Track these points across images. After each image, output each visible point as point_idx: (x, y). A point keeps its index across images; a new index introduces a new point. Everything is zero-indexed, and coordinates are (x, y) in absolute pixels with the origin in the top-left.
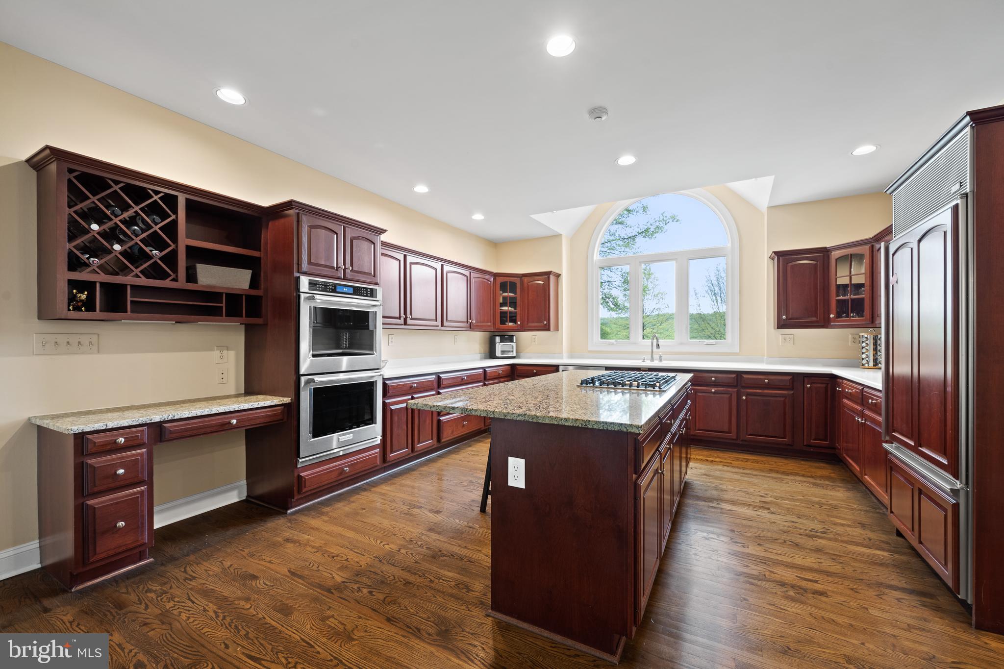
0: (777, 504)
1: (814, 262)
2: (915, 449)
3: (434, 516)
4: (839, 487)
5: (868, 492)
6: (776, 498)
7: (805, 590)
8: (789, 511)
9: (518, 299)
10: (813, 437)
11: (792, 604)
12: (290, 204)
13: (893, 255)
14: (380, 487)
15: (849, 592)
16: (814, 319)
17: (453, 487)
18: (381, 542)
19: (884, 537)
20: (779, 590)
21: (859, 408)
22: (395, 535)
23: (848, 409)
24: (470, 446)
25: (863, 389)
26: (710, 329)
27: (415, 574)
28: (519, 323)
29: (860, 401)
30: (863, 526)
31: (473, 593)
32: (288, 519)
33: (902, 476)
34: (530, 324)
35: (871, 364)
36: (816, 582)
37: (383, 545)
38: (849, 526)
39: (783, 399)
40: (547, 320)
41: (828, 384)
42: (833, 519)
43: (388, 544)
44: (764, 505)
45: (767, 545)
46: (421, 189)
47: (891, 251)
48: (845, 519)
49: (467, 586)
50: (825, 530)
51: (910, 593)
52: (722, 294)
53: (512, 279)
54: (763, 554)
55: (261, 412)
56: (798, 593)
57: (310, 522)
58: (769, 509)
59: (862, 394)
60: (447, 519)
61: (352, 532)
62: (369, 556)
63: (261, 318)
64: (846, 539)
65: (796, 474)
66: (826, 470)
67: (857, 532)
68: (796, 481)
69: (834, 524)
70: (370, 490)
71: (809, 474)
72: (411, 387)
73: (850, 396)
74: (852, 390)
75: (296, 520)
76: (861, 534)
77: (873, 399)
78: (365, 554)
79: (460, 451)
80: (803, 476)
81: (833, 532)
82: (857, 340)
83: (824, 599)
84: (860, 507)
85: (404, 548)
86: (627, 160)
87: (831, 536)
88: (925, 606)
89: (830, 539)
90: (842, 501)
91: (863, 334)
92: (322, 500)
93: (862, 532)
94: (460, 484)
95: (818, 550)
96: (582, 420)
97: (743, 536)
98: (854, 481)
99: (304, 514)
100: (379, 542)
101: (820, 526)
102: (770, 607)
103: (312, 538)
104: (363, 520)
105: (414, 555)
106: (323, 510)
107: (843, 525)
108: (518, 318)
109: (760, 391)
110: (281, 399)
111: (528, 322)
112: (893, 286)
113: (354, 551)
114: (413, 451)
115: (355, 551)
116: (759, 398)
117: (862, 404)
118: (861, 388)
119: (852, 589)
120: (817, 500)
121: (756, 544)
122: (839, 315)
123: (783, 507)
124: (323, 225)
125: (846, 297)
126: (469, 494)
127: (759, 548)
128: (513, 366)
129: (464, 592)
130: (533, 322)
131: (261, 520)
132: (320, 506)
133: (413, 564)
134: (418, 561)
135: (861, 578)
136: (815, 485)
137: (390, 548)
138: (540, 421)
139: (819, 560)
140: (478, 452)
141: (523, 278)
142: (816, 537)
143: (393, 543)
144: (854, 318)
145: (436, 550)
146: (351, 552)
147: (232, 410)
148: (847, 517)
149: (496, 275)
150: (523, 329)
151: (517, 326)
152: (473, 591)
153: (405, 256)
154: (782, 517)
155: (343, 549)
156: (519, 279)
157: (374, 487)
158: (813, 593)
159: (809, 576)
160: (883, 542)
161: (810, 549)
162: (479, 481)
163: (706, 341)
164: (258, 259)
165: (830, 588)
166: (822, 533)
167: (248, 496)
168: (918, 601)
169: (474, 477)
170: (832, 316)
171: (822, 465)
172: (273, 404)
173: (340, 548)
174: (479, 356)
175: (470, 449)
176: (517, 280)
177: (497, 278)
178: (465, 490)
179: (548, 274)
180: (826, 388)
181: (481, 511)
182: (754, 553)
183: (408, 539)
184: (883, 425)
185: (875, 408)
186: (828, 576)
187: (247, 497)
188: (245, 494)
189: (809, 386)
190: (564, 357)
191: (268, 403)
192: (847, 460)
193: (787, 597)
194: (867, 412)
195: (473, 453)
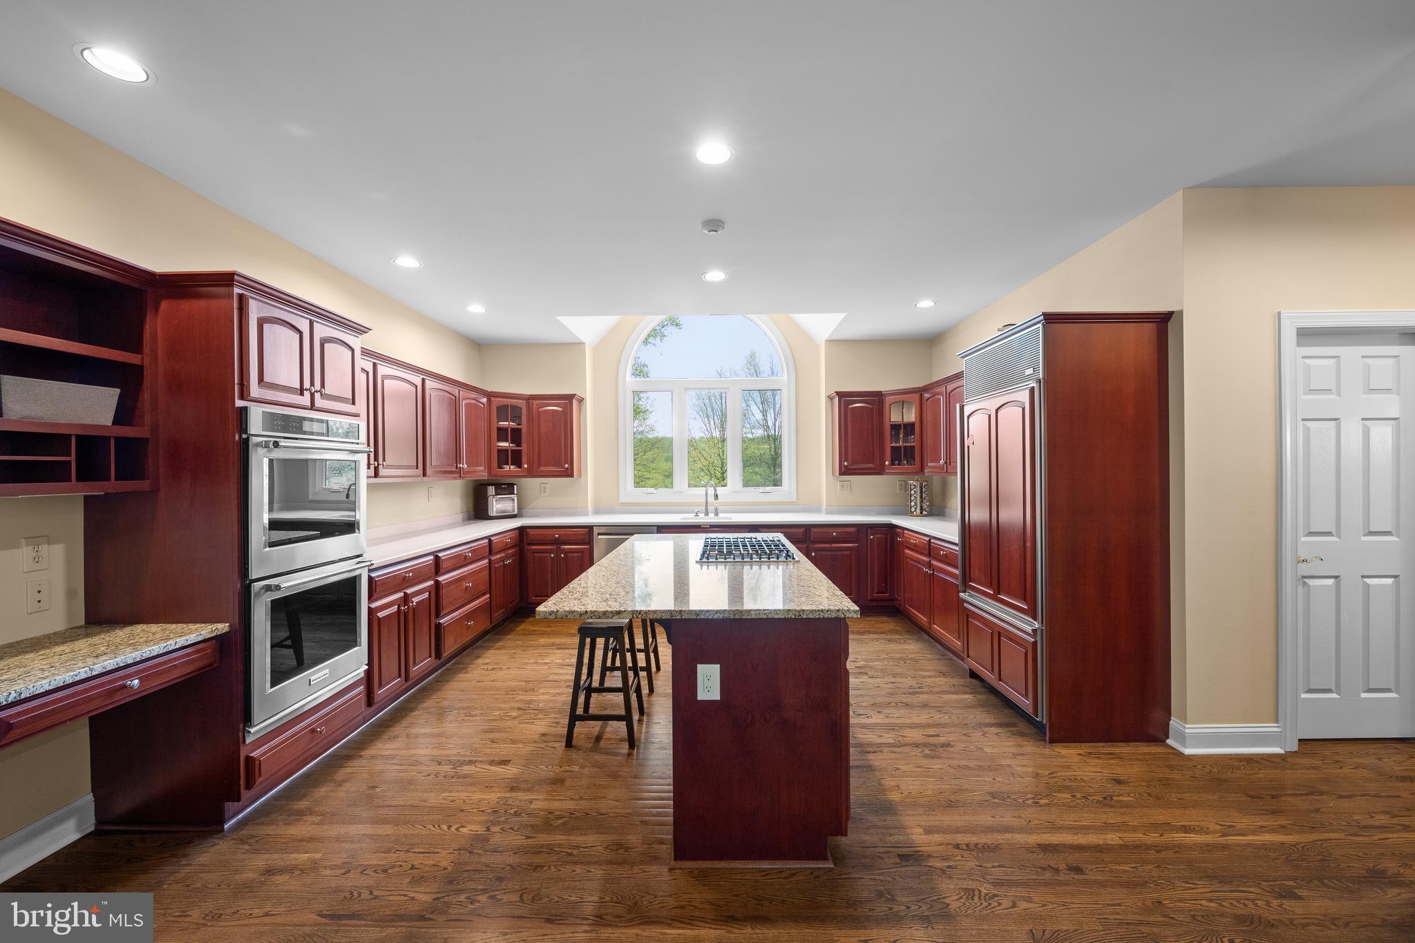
0: (871, 667)
1: (871, 406)
2: (994, 597)
3: (503, 770)
4: (909, 639)
5: (935, 639)
6: (866, 660)
7: (935, 745)
8: (884, 672)
9: (524, 431)
10: (876, 591)
11: (933, 761)
12: (227, 279)
13: (969, 417)
14: (374, 747)
15: (964, 738)
16: (871, 465)
17: (498, 722)
18: (449, 827)
19: (962, 681)
20: (917, 751)
21: (926, 559)
22: (462, 810)
23: (912, 560)
24: (478, 657)
25: (930, 540)
26: (702, 460)
27: (540, 852)
28: (526, 466)
29: (927, 552)
30: (944, 674)
31: (634, 850)
32: (233, 839)
33: (979, 621)
34: (543, 468)
35: (918, 511)
36: (938, 735)
37: (457, 829)
38: (934, 676)
39: (848, 553)
40: (569, 463)
41: (887, 534)
42: (920, 673)
43: (463, 827)
44: (861, 670)
45: (886, 711)
46: (407, 262)
47: (966, 414)
48: (928, 671)
49: (620, 845)
50: (921, 685)
51: (1001, 727)
52: (715, 417)
53: (514, 402)
54: (886, 721)
55: (179, 658)
56: (932, 750)
57: (288, 833)
58: (867, 674)
59: (930, 547)
60: (527, 768)
61: (389, 826)
62: (448, 851)
63: (143, 479)
64: (938, 689)
65: (869, 632)
66: (889, 624)
67: (941, 681)
68: (873, 640)
69: (924, 678)
70: (361, 756)
71: (880, 630)
72: (404, 578)
73: (915, 548)
74: (916, 540)
75: (254, 837)
76: (946, 682)
77: (943, 550)
78: (437, 850)
79: (467, 667)
80: (875, 633)
81: (926, 686)
82: (905, 487)
83: (951, 749)
84: (933, 657)
85: (494, 824)
86: (715, 276)
87: (926, 689)
88: (1014, 734)
89: (927, 693)
90: (917, 653)
91: (912, 482)
92: (278, 792)
93: (945, 680)
94: (507, 716)
95: (925, 706)
96: (796, 610)
97: (862, 706)
98: (918, 630)
99: (260, 824)
100: (445, 827)
101: (914, 682)
102: (919, 769)
103: (318, 856)
104: (386, 803)
105: (516, 828)
106: (295, 807)
107: (930, 677)
108: (524, 458)
109: (828, 545)
110: (215, 626)
111: (539, 466)
112: (968, 447)
113: (415, 852)
114: (406, 680)
115: (416, 850)
116: (827, 553)
117: (929, 555)
118: (927, 539)
119: (965, 734)
120: (899, 656)
121: (875, 712)
122: (892, 463)
123: (877, 669)
124: (282, 318)
125: (898, 445)
126: (531, 726)
127: (881, 716)
128: (522, 530)
129: (623, 852)
130: (548, 465)
131: (175, 856)
132: (282, 803)
133: (523, 841)
134: (529, 835)
135: (966, 723)
136: (890, 641)
137: (471, 830)
138: (744, 617)
139: (931, 715)
140: (497, 664)
141: (530, 401)
142: (917, 693)
143: (469, 823)
144: (906, 466)
145: (542, 813)
146: (411, 854)
147: (130, 661)
148: (928, 668)
149: (490, 395)
150: (531, 474)
151: (523, 471)
152: (632, 848)
153: (375, 365)
154: (881, 680)
155: (391, 854)
156: (525, 402)
157: (364, 749)
158: (942, 747)
159: (931, 731)
160: (964, 686)
161: (919, 706)
162: (532, 706)
163: (761, 489)
164: (138, 370)
165: (950, 738)
166: (919, 688)
167: (99, 821)
168: (1009, 731)
169: (518, 701)
170: (887, 463)
171: (885, 618)
172: (200, 638)
173: (385, 855)
174: (460, 517)
175: (480, 661)
176: (521, 404)
177: (492, 399)
178: (520, 723)
179: (570, 397)
180: (886, 538)
181: (566, 746)
182: (879, 721)
183: (489, 811)
184: (960, 577)
185: (948, 559)
186: (943, 727)
187: (96, 825)
188: (92, 820)
189: (872, 537)
190: (590, 514)
191: (192, 638)
192: (910, 611)
193: (926, 756)
194: (934, 563)
195: (490, 667)
